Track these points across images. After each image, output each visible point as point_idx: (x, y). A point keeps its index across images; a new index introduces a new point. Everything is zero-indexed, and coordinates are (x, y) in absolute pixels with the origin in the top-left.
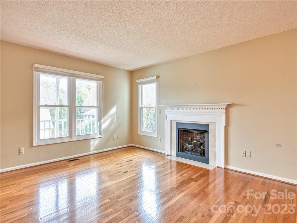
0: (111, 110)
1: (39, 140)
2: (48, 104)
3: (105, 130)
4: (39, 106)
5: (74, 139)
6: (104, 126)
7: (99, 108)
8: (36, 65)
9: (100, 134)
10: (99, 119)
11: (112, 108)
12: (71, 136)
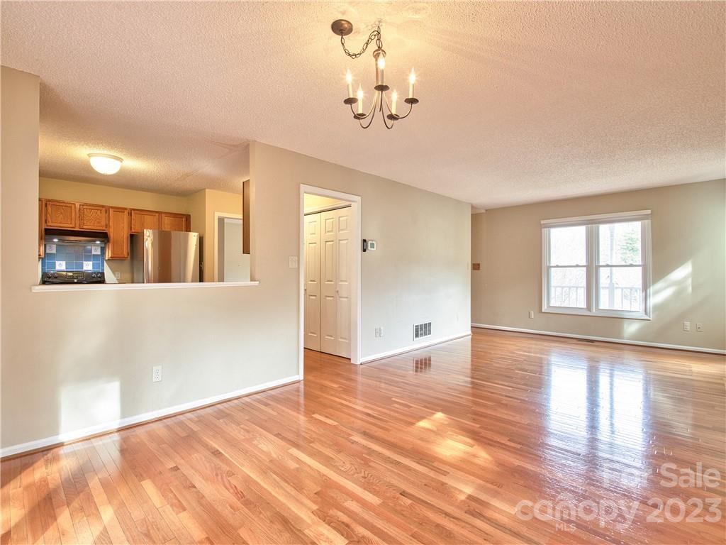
0: (676, 271)
1: (549, 307)
2: (560, 265)
3: (657, 308)
4: (549, 267)
5: (594, 312)
6: (654, 300)
7: (644, 267)
8: (542, 222)
9: (646, 313)
10: (645, 287)
11: (678, 267)
12: (589, 307)
